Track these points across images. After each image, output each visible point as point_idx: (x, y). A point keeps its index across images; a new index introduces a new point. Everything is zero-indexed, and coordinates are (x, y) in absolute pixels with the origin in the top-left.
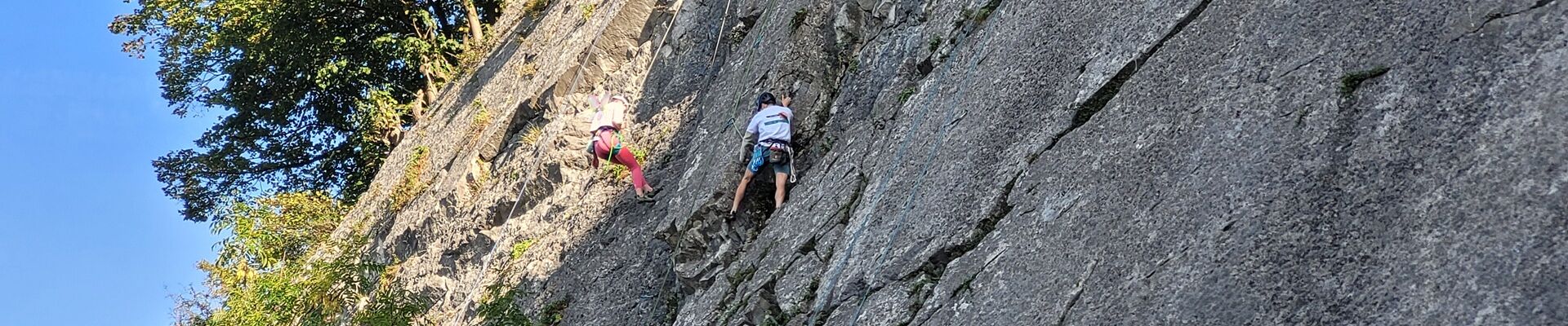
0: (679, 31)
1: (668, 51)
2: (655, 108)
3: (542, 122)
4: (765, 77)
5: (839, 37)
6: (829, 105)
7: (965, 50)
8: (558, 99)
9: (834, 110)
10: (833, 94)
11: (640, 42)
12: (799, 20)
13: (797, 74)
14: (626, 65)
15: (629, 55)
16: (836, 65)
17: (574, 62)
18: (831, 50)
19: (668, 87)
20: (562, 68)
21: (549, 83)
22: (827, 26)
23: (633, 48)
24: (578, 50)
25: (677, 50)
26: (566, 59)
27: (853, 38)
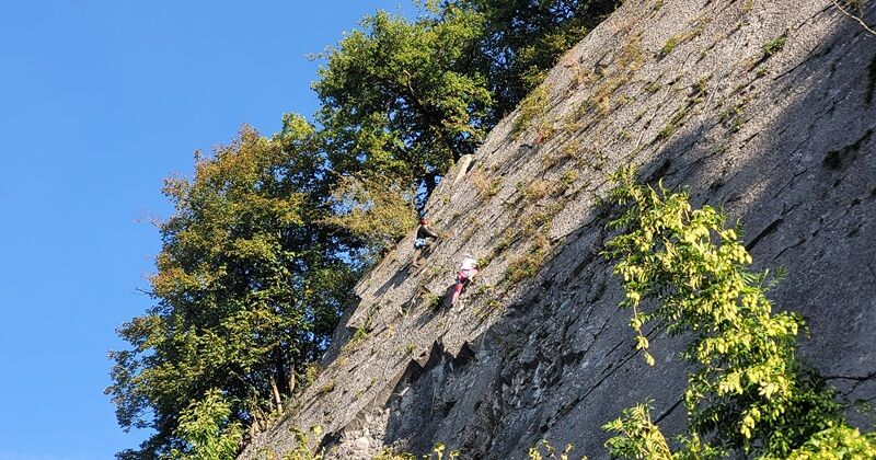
0: (403, 405)
1: (398, 414)
2: (394, 438)
3: (338, 443)
4: (464, 429)
5: (495, 413)
6: (491, 442)
7: (563, 422)
8: (347, 433)
9: (494, 443)
10: (493, 437)
11: (384, 409)
12: (478, 405)
13: (478, 428)
14: (378, 419)
15: (379, 414)
16: (493, 425)
17: (354, 417)
18: (492, 418)
19: (401, 429)
20: (348, 420)
21: (342, 426)
22: (490, 408)
23: (381, 411)
24: (356, 412)
25: (403, 413)
26: (350, 416)
27: (500, 413)
